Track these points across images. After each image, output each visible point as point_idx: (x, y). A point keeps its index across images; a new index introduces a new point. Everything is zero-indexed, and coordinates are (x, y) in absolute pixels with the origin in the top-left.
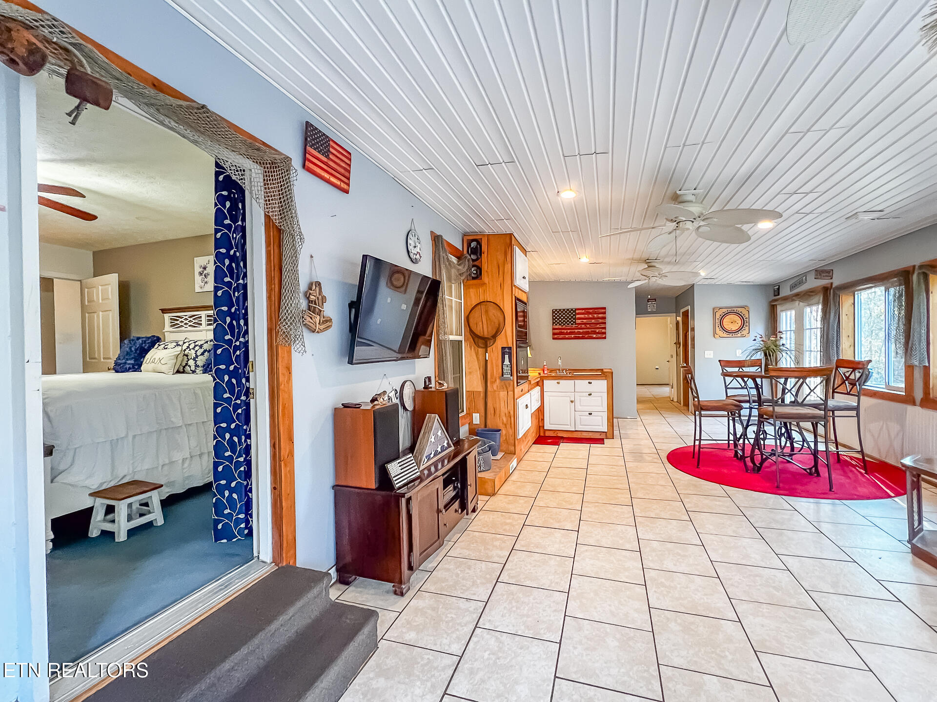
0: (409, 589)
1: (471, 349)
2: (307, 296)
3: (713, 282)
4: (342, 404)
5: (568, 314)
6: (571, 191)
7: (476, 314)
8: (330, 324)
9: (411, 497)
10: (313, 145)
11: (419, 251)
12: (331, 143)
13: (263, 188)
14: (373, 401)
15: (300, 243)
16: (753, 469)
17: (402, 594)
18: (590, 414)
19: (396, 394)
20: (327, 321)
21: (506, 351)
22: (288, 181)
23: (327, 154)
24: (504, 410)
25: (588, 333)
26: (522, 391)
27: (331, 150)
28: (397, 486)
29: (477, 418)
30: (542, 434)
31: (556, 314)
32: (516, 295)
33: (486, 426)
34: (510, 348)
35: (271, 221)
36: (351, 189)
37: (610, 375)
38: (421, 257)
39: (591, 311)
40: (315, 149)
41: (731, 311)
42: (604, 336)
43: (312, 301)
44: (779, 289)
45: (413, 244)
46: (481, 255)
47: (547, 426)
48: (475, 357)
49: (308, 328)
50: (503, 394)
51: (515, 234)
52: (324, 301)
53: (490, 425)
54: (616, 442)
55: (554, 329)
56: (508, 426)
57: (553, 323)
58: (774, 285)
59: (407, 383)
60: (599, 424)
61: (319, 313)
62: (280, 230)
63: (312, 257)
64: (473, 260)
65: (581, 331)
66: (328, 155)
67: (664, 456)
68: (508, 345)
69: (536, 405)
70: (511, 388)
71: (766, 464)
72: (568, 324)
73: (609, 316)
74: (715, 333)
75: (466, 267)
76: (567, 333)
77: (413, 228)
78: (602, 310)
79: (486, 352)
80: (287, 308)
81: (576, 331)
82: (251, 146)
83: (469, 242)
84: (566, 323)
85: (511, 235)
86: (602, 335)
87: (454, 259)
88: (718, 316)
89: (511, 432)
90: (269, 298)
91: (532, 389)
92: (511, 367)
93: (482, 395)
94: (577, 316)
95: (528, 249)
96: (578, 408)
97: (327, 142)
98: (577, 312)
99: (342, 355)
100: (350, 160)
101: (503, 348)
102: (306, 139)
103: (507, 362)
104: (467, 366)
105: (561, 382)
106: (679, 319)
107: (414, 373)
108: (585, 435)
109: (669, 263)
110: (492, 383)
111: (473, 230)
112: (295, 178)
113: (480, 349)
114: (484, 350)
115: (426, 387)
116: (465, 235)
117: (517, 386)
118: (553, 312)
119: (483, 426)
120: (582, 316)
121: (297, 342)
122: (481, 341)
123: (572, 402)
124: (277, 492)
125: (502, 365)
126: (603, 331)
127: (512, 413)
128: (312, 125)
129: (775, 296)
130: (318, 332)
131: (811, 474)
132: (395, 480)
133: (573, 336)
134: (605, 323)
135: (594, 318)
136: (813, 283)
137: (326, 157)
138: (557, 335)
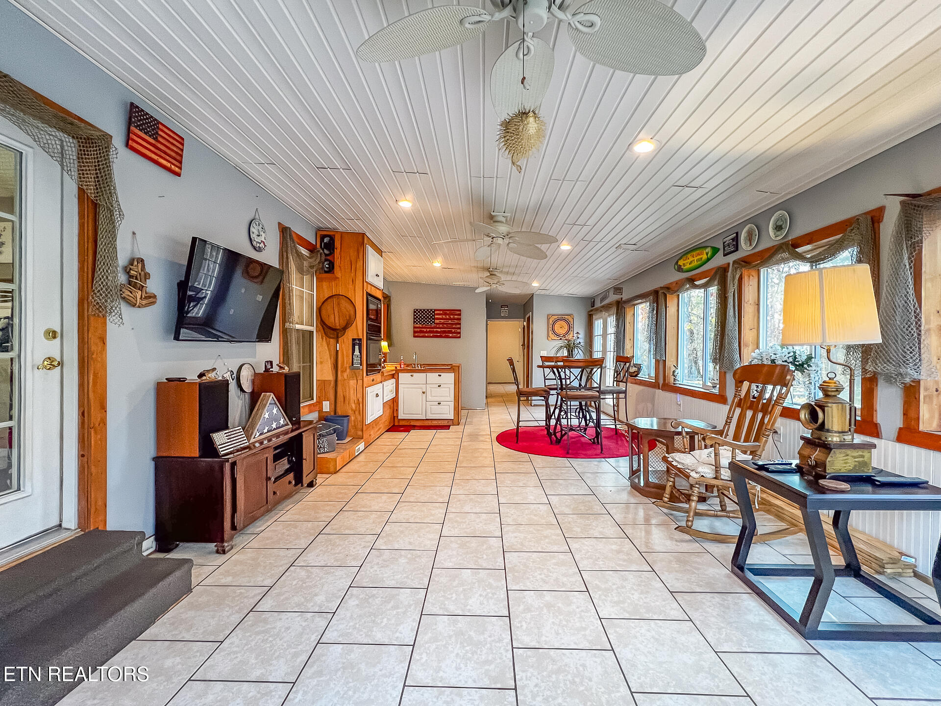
0: (232, 548)
1: (323, 339)
2: (127, 270)
3: (547, 293)
4: (167, 379)
5: (428, 314)
6: (406, 202)
7: (328, 307)
8: (154, 300)
9: (236, 461)
10: (138, 126)
11: (264, 240)
12: (161, 126)
13: (76, 162)
14: (201, 376)
15: (119, 219)
16: (556, 442)
17: (224, 552)
18: (439, 404)
19: (231, 375)
20: (150, 297)
21: (356, 342)
22: (106, 157)
23: (155, 136)
24: (353, 397)
25: (444, 332)
26: (373, 380)
27: (160, 133)
28: (222, 453)
29: (326, 406)
30: (396, 424)
31: (417, 314)
32: (369, 291)
33: (335, 414)
34: (360, 340)
35: (86, 195)
36: (183, 172)
37: (457, 368)
38: (265, 246)
39: (448, 312)
40: (141, 130)
41: (562, 318)
42: (459, 335)
43: (133, 276)
44: (594, 301)
45: (256, 232)
46: (334, 250)
47: (401, 416)
48: (326, 348)
49: (128, 302)
50: (352, 383)
51: (368, 234)
52: (147, 277)
53: (339, 412)
54: (460, 427)
55: (415, 328)
56: (357, 413)
57: (414, 322)
58: (591, 298)
59: (245, 366)
60: (447, 412)
61: (141, 288)
62: (96, 204)
63: (134, 233)
64: (326, 255)
65: (439, 330)
66: (157, 137)
67: (494, 436)
68: (358, 336)
69: (389, 396)
70: (360, 378)
71: (565, 437)
72: (428, 324)
73: (463, 317)
74: (548, 336)
75: (318, 260)
76: (426, 332)
77: (257, 216)
78: (458, 313)
79: (337, 342)
80: (102, 280)
81: (435, 330)
82: (64, 120)
83: (323, 237)
84: (426, 322)
85: (363, 235)
86: (457, 335)
87: (304, 252)
88: (551, 322)
89: (359, 418)
90: (81, 270)
91: (385, 380)
92: (361, 358)
93: (333, 383)
94: (436, 316)
95: (383, 249)
96: (429, 398)
97: (155, 124)
98: (436, 312)
99: (167, 331)
100: (183, 145)
101: (354, 340)
102: (130, 119)
103: (357, 352)
104: (318, 357)
105: (415, 374)
106: (525, 323)
107: (255, 357)
108: (435, 423)
109: (507, 273)
110: (342, 372)
111: (325, 226)
112: (115, 156)
113: (331, 340)
114: (335, 341)
115: (267, 370)
116: (318, 230)
117: (367, 375)
118: (415, 312)
119: (332, 414)
120: (440, 317)
121: (113, 314)
122: (332, 332)
123: (423, 393)
124: (85, 459)
125: (353, 355)
126: (458, 331)
127: (361, 400)
128: (137, 107)
129: (592, 307)
130: (139, 307)
131: (594, 443)
132: (221, 448)
133: (432, 335)
134: (460, 324)
135: (450, 319)
136: (613, 298)
137: (154, 139)
138: (418, 333)
